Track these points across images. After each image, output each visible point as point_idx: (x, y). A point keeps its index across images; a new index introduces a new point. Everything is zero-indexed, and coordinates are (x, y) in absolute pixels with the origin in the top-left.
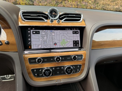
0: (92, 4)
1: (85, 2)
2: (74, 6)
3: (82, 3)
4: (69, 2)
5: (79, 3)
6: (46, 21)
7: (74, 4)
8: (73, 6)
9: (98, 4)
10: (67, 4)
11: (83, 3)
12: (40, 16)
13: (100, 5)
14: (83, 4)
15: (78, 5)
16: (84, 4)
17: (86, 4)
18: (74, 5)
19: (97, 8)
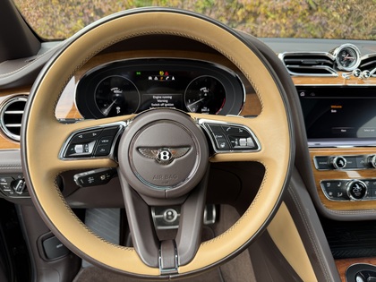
0: (341, 21)
1: (321, 18)
2: (286, 29)
3: (310, 20)
4: (270, 19)
5: (299, 21)
6: (334, 74)
7: (284, 25)
8: (280, 30)
9: (363, 22)
10: (264, 24)
11: (312, 18)
12: (320, 64)
13: (366, 25)
14: (311, 23)
15: (295, 27)
16: (317, 21)
17: (324, 22)
18: (283, 28)
19: (356, 32)
